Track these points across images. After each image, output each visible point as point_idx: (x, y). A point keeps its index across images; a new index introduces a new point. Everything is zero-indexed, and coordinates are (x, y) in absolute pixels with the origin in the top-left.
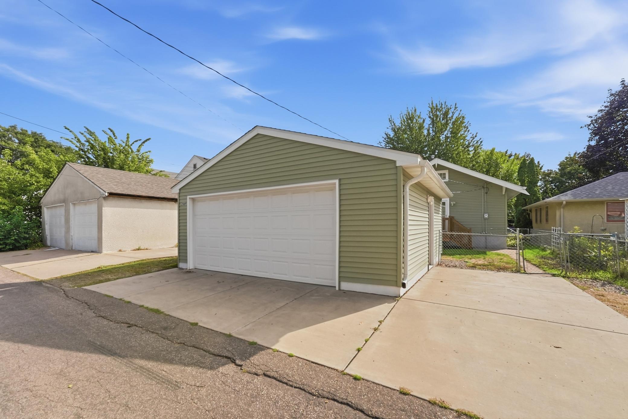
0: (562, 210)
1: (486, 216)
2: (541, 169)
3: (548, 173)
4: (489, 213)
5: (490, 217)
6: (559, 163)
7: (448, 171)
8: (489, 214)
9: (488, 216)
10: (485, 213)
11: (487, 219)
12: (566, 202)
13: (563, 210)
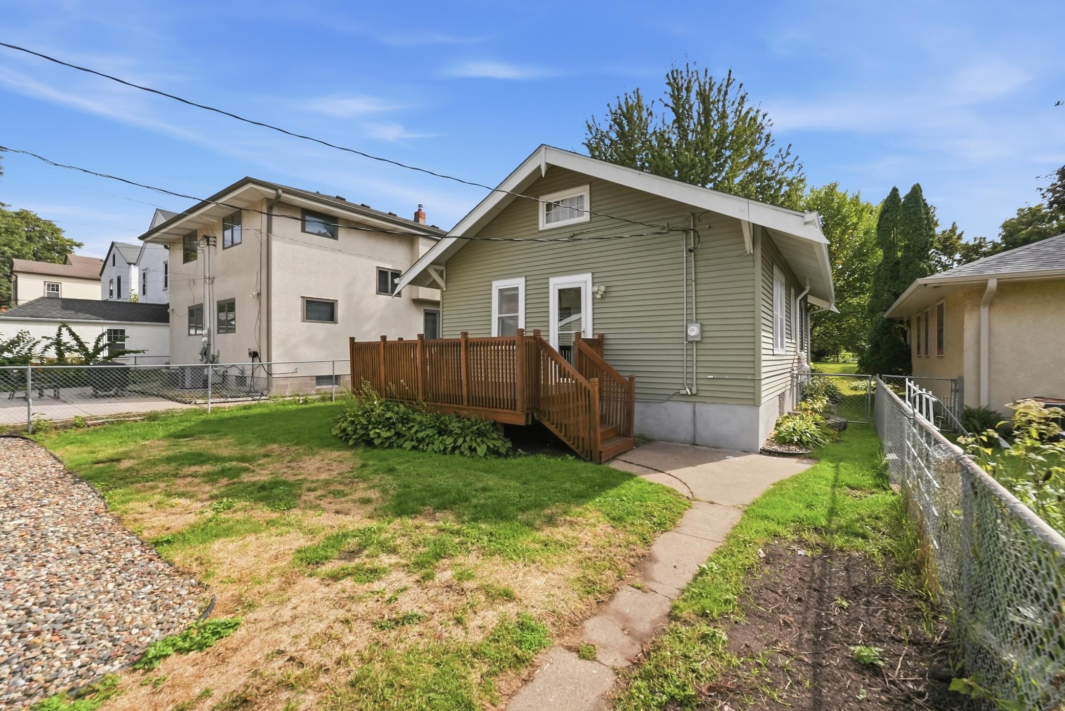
0: (984, 311)
1: (694, 331)
2: (960, 237)
3: (974, 245)
4: (705, 322)
5: (706, 334)
6: (1002, 222)
7: (587, 187)
8: (702, 325)
9: (702, 331)
10: (692, 321)
11: (697, 342)
12: (999, 284)
13: (989, 311)
